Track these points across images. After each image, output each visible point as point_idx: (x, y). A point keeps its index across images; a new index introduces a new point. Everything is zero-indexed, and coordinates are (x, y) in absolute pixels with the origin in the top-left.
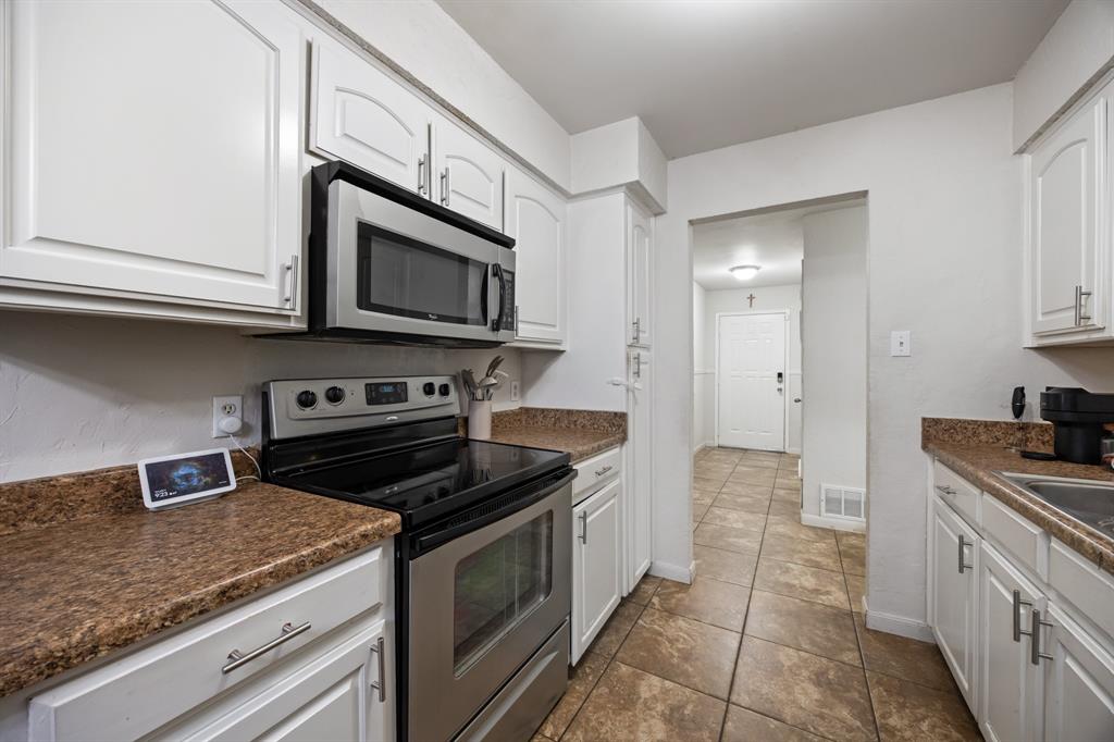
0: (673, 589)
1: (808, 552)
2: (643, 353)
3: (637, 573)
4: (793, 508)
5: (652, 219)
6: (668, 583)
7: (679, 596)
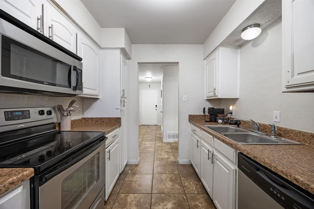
0: (134, 167)
1: (165, 149)
2: (125, 99)
3: (124, 165)
4: (161, 139)
5: (127, 60)
6: (133, 166)
7: (136, 168)
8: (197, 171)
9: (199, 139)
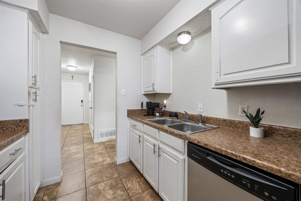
0: (53, 188)
1: (98, 151)
2: (38, 91)
4: (90, 140)
6: (51, 186)
7: (56, 190)
8: (139, 167)
9: (141, 135)
